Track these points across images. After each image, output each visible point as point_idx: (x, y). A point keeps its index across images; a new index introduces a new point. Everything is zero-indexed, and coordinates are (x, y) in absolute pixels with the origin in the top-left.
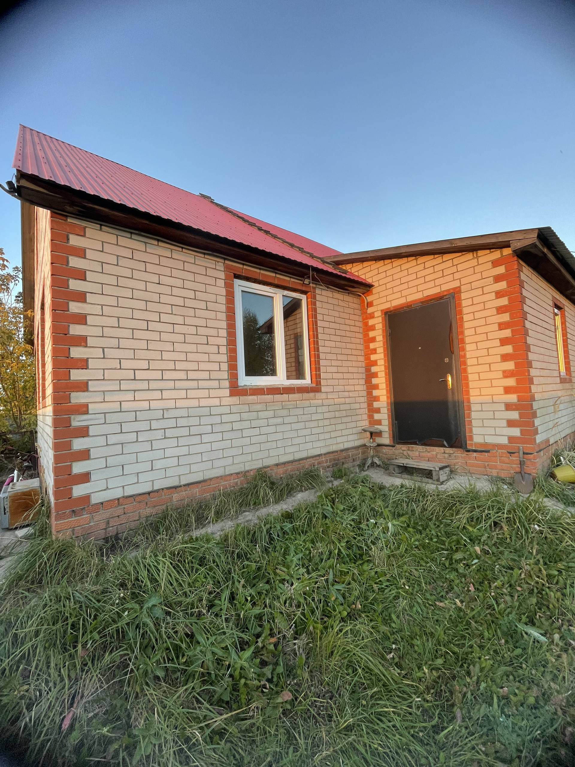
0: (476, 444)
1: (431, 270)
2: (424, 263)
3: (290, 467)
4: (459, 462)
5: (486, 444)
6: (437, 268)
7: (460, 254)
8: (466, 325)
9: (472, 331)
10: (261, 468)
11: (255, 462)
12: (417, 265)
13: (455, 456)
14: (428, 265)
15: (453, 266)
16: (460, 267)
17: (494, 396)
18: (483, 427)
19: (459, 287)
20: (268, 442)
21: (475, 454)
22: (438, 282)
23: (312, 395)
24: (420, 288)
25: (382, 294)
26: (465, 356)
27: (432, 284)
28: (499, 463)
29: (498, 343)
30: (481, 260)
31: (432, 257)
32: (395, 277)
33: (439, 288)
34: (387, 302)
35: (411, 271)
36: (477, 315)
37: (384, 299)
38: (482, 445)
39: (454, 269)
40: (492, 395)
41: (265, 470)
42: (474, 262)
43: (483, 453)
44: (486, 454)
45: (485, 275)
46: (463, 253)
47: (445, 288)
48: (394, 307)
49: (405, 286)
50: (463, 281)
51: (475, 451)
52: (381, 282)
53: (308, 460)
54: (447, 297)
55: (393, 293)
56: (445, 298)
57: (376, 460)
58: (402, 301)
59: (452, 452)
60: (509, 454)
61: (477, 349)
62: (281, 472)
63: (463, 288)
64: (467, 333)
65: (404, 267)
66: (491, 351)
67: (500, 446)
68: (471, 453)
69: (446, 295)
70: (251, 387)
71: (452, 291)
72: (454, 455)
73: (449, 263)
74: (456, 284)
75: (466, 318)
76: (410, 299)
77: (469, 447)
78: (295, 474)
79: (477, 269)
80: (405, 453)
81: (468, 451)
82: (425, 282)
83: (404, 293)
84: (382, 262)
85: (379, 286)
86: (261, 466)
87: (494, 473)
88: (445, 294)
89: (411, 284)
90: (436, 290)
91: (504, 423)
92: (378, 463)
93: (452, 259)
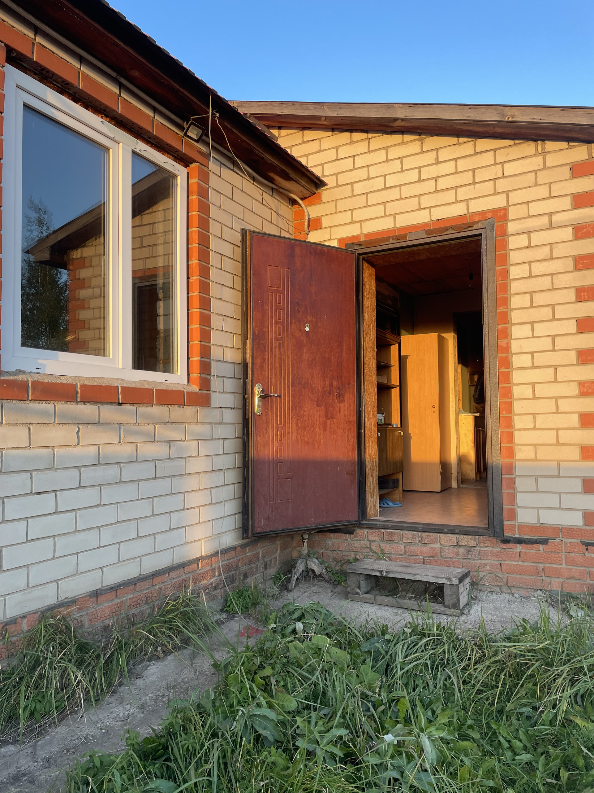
0: (521, 527)
1: (449, 167)
2: (437, 150)
3: (128, 596)
4: (486, 564)
5: (542, 527)
6: (463, 165)
7: (511, 142)
8: (514, 287)
9: (524, 301)
10: (51, 608)
11: (37, 593)
12: (422, 152)
13: (480, 552)
14: (444, 155)
15: (496, 164)
16: (509, 169)
17: (560, 432)
18: (537, 491)
19: (505, 210)
20: (76, 531)
21: (519, 548)
22: (463, 193)
23: (189, 411)
24: (426, 201)
25: (341, 206)
26: (507, 349)
27: (450, 196)
28: (564, 566)
29: (572, 327)
30: (551, 160)
31: (454, 140)
32: (373, 172)
33: (463, 206)
34: (352, 222)
35: (408, 163)
36: (537, 268)
37: (346, 217)
38: (532, 528)
39: (497, 171)
40: (557, 430)
41: (64, 611)
42: (536, 163)
43: (535, 545)
44: (541, 547)
45: (556, 189)
46: (517, 142)
47: (476, 207)
48: (367, 235)
49: (394, 194)
50: (514, 198)
51: (520, 541)
52: (342, 179)
53: (173, 574)
54: (480, 225)
55: (367, 206)
56: (475, 227)
57: (314, 565)
58: (385, 225)
59: (473, 543)
60: (584, 547)
61: (533, 337)
62: (107, 612)
63: (513, 213)
64: (516, 302)
65: (394, 153)
66: (560, 343)
67: (568, 531)
68: (510, 545)
69: (478, 222)
70: (36, 378)
71: (489, 215)
72: (478, 549)
73: (488, 158)
74: (498, 202)
75: (514, 272)
76: (403, 221)
77: (508, 534)
78: (142, 612)
79: (543, 177)
80: (375, 547)
81: (507, 541)
82: (437, 191)
83: (391, 208)
84: (345, 137)
85: (338, 186)
86: (52, 601)
87: (556, 584)
88: (477, 219)
89: (406, 191)
90: (458, 210)
91: (578, 486)
92: (317, 570)
93: (495, 150)
